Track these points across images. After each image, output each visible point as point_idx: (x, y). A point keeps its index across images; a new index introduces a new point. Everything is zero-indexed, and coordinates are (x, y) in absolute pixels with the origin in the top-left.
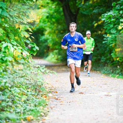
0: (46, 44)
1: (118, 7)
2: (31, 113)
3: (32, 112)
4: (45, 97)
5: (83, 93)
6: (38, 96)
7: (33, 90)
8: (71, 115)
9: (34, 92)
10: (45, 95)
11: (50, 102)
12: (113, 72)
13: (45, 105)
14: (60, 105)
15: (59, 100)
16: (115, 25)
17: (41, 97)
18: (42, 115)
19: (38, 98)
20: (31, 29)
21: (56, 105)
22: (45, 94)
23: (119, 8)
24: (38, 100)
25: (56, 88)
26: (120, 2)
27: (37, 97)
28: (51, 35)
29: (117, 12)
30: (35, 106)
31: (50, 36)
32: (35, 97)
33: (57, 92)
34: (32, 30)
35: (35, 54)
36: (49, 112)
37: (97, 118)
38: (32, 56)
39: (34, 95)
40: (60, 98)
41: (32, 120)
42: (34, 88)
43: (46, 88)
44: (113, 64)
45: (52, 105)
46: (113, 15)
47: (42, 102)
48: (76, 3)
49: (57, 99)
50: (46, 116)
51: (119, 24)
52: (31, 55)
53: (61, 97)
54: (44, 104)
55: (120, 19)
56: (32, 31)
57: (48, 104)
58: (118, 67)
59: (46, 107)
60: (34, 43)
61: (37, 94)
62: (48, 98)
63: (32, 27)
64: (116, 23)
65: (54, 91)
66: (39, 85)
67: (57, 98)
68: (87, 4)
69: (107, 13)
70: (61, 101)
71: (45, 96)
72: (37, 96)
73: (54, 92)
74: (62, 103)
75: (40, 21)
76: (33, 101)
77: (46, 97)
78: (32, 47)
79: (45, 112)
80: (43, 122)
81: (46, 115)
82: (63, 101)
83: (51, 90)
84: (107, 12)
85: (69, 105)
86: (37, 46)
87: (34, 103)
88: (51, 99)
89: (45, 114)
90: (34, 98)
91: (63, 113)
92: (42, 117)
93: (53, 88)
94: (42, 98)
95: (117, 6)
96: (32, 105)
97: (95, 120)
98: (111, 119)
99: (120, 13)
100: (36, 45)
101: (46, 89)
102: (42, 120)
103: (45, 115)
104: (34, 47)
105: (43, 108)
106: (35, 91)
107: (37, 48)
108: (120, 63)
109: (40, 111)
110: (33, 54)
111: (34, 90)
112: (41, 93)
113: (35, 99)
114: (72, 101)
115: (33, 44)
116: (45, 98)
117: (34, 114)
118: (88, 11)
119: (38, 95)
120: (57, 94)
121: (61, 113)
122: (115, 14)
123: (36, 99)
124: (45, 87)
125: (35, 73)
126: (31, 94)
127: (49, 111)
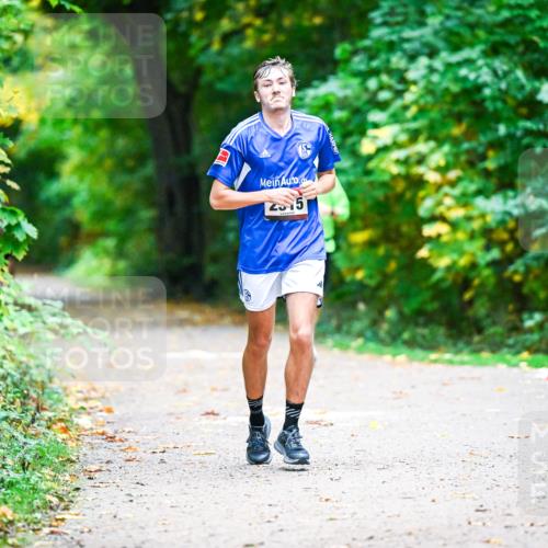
0: (67, 212)
1: (359, 63)
2: (5, 495)
3: (9, 491)
4: (62, 428)
5: (217, 415)
6: (35, 425)
7: (12, 403)
8: (168, 502)
9: (19, 410)
10: (61, 420)
11: (84, 450)
12: (338, 329)
13: (63, 464)
14: (123, 463)
15: (121, 440)
16: (346, 135)
17: (47, 431)
18: (51, 502)
19: (35, 436)
20: (7, 152)
21: (108, 462)
22: (61, 416)
23: (362, 67)
24: (33, 443)
25: (108, 395)
26: (367, 43)
27: (31, 431)
28: (89, 178)
29: (355, 82)
30: (24, 466)
31: (81, 180)
32: (20, 428)
33: (109, 411)
34: (9, 157)
35: (20, 256)
36: (78, 489)
37: (276, 517)
38: (7, 262)
39: (19, 421)
40: (124, 436)
41: (11, 522)
42: (19, 395)
43: (68, 392)
44: (340, 297)
45: (92, 464)
46: (341, 94)
47: (52, 449)
48: (189, 46)
49: (112, 439)
50: (66, 508)
51: (363, 133)
52: (7, 257)
53: (127, 430)
54: (58, 457)
55: (368, 111)
56: (9, 162)
57: (74, 458)
58: (362, 307)
59: (65, 471)
60: (19, 211)
61: (29, 419)
62: (73, 433)
63: (10, 144)
64: (351, 127)
65: (101, 407)
66: (36, 382)
67: (111, 433)
68: (234, 50)
69: (316, 87)
70: (130, 448)
71: (63, 424)
72: (28, 426)
73: (101, 411)
74: (130, 454)
75: (42, 121)
76: (12, 446)
77: (65, 430)
78: (9, 227)
79: (61, 490)
80: (52, 533)
81: (65, 502)
82: (134, 446)
83: (86, 400)
84: (316, 83)
85: (162, 461)
86: (29, 222)
87: (19, 455)
88: (88, 440)
89: (61, 499)
90: (15, 434)
91: (135, 493)
92: (52, 513)
93: (93, 394)
94: (51, 433)
95: (356, 59)
96: (9, 461)
97: (269, 522)
98: (331, 519)
99: (366, 90)
100: (26, 216)
101: (67, 396)
102: (51, 526)
103: (62, 505)
104: (18, 225)
105: (53, 474)
106: (23, 404)
107: (31, 231)
108: (367, 293)
109: (43, 486)
110: (14, 254)
111: (18, 400)
112: (47, 414)
113: (21, 438)
114: (172, 446)
115: (13, 213)
116: (65, 436)
117: (18, 498)
118: (235, 78)
119: (33, 421)
120: (110, 417)
121: (129, 495)
122: (349, 92)
123: (25, 437)
124: (60, 391)
125: (22, 331)
126: (6, 418)
127: (78, 486)
